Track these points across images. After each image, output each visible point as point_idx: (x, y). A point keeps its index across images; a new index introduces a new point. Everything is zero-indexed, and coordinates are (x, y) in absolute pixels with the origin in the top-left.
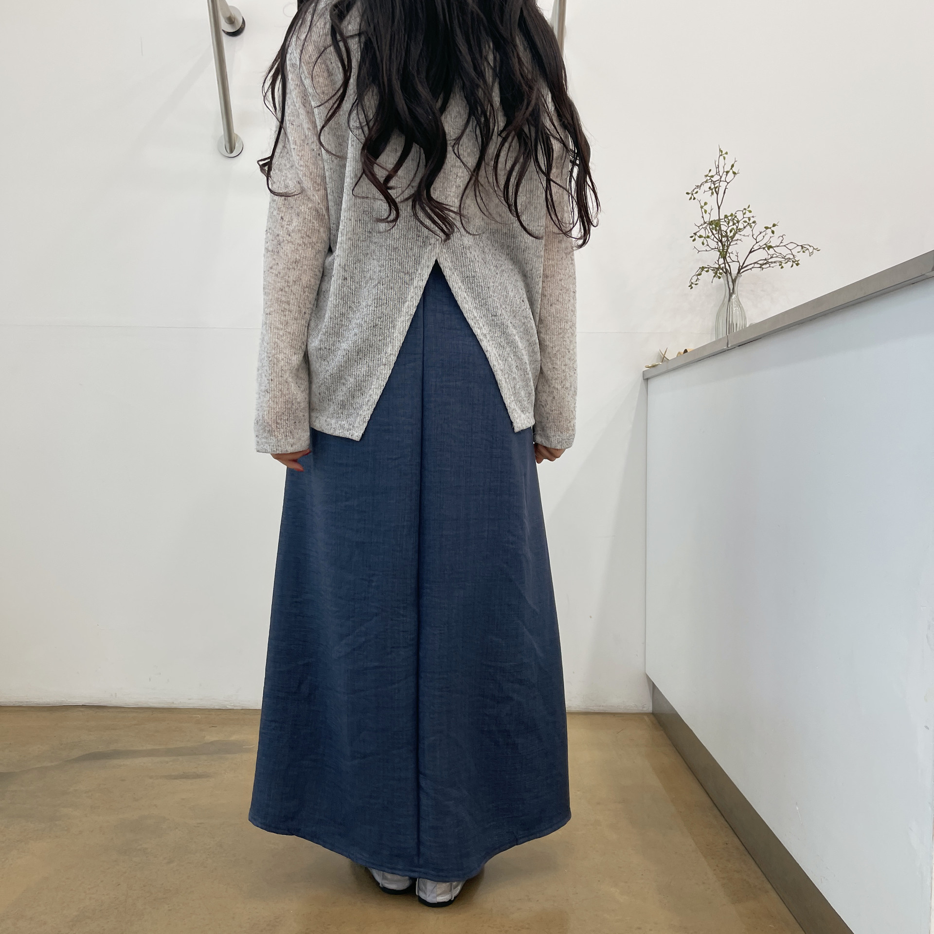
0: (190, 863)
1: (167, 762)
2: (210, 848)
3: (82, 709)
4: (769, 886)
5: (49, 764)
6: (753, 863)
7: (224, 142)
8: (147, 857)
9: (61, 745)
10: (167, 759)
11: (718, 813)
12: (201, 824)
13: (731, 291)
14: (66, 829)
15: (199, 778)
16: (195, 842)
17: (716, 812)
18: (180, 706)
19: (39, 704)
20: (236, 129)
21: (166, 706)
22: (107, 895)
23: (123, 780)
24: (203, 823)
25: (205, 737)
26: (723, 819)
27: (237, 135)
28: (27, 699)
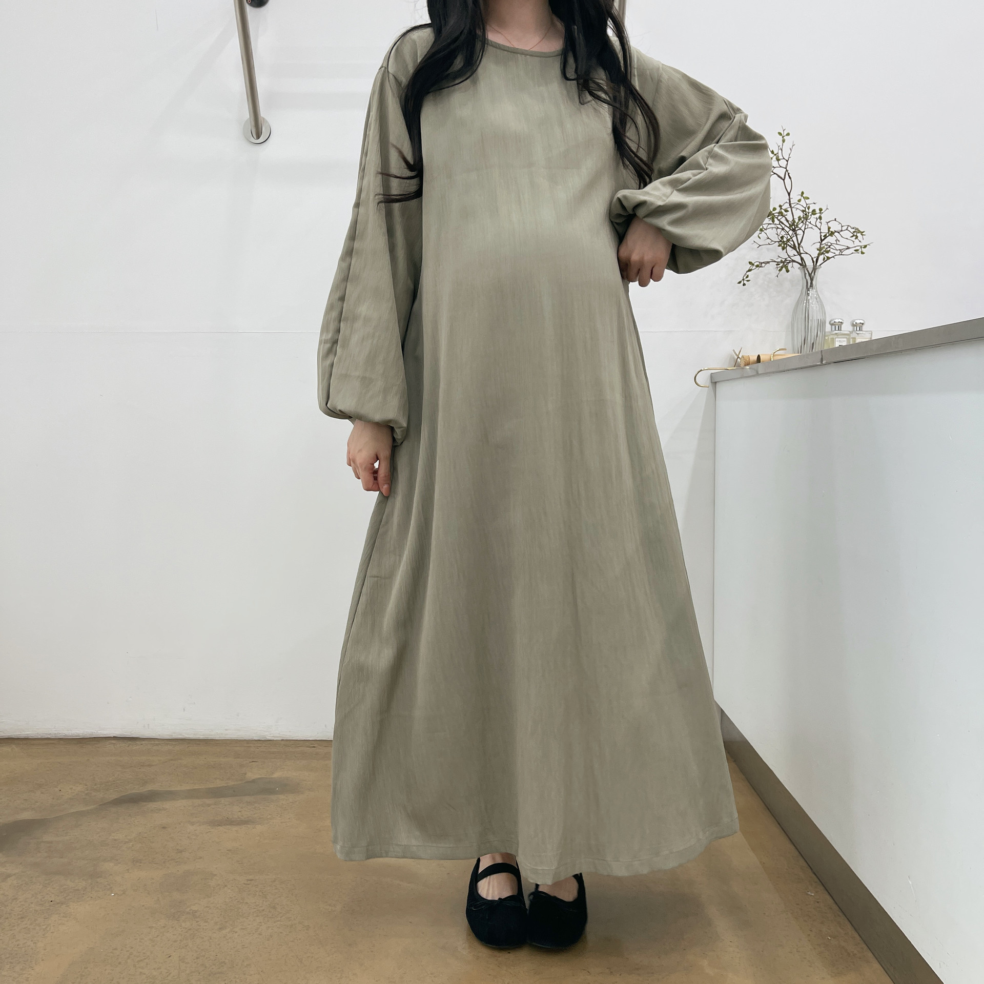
0: (243, 929)
1: (209, 805)
2: (263, 910)
3: (113, 742)
4: (870, 954)
5: (84, 809)
6: (849, 926)
7: (251, 126)
8: (198, 922)
9: (95, 785)
10: (208, 801)
11: (805, 864)
12: (251, 880)
13: (809, 284)
14: (108, 887)
15: (244, 824)
16: (247, 903)
17: (802, 862)
18: (217, 737)
19: (68, 736)
20: (263, 113)
21: (201, 737)
22: (158, 969)
23: (164, 828)
24: (253, 880)
25: (245, 774)
26: (810, 871)
27: (264, 119)
28: (56, 731)
